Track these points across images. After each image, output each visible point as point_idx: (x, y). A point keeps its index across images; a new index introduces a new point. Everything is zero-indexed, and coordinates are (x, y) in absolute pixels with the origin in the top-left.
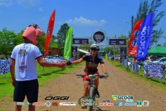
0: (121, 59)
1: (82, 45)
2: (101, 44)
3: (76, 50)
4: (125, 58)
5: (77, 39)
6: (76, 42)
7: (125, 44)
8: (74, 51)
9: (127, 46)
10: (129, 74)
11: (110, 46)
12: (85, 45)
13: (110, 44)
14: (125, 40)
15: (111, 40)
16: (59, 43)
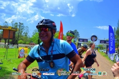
0: (107, 52)
3: (80, 45)
5: (81, 39)
11: (100, 44)
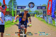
0: (43, 17)
2: (33, 9)
3: (19, 12)
4: (46, 16)
6: (19, 8)
7: (45, 9)
9: (46, 10)
10: (48, 25)
11: (37, 10)
13: (38, 9)
14: (45, 7)
15: (38, 7)
16: (9, 8)
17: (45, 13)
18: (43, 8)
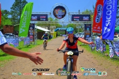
1: (40, 22)
2: (62, 20)
7: (90, 20)
8: (31, 28)
9: (92, 22)
12: (44, 22)
13: (73, 20)
14: (89, 16)
15: (73, 16)
17: (88, 29)
18: (85, 18)
